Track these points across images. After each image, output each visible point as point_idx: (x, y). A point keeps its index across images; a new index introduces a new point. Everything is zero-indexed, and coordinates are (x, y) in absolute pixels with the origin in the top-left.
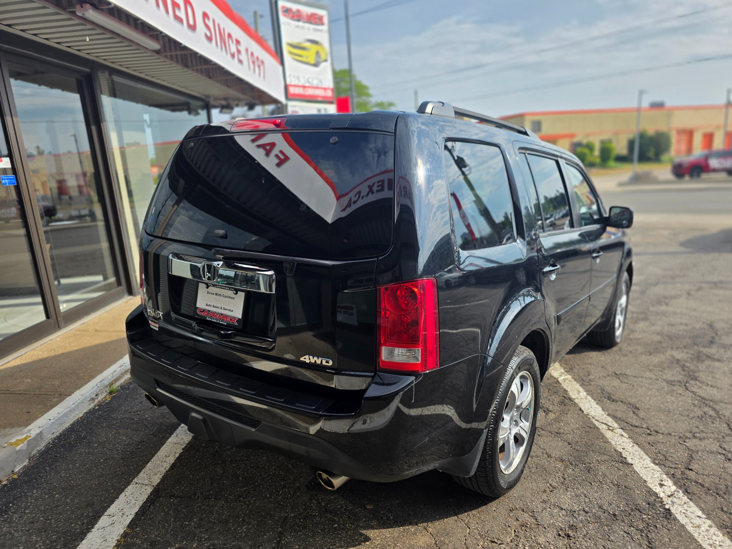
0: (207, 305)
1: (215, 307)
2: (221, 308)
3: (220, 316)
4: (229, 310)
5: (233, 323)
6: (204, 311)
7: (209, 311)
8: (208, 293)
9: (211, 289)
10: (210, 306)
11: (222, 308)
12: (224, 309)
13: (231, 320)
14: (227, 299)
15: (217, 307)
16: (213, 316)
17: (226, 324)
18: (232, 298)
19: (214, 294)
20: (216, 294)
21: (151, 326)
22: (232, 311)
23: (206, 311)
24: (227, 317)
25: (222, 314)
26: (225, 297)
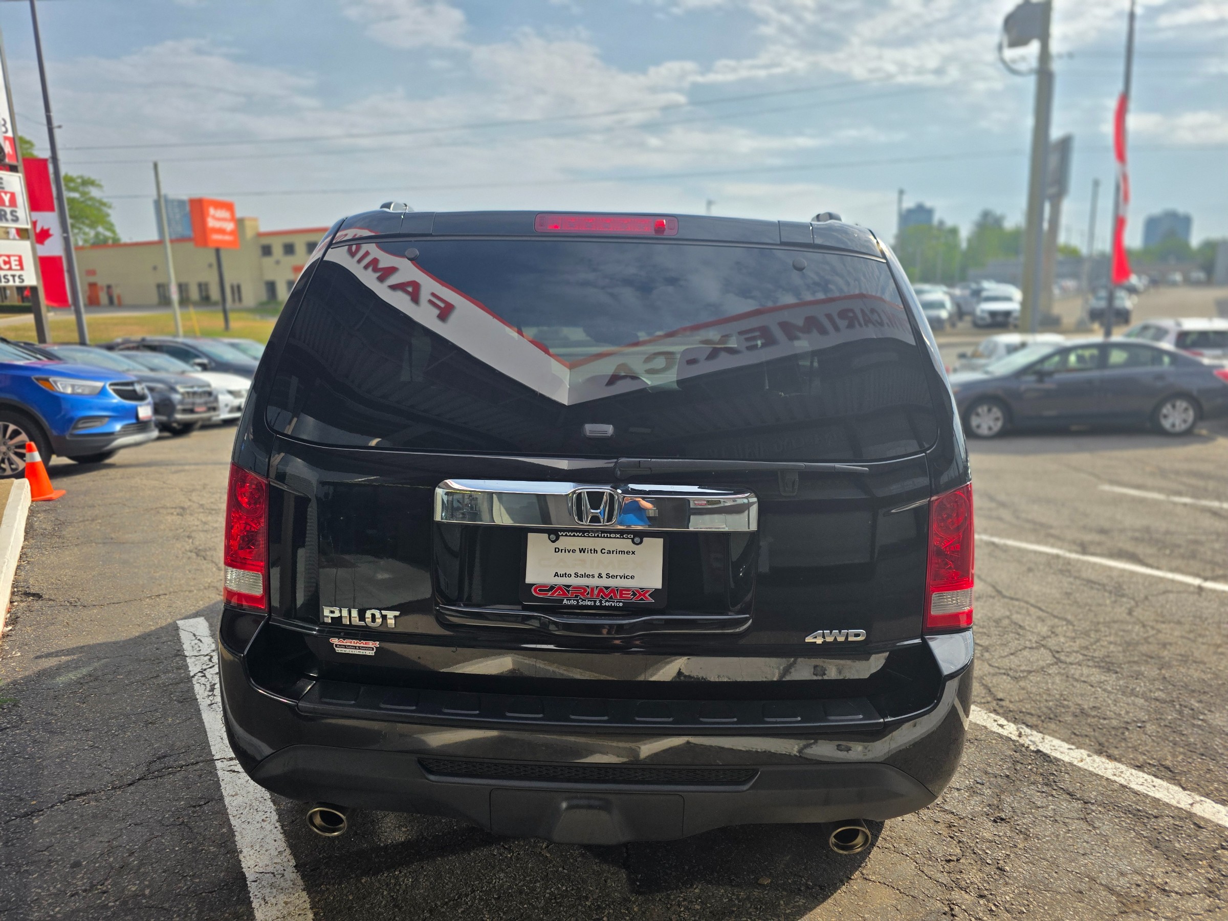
0: (556, 575)
2: (600, 576)
4: (626, 577)
5: (642, 599)
6: (552, 588)
7: (569, 586)
8: (557, 550)
9: (565, 542)
11: (604, 575)
15: (588, 576)
17: (621, 604)
18: (628, 553)
19: (574, 551)
21: (338, 650)
22: (632, 577)
24: (621, 591)
25: (607, 588)
26: (609, 552)
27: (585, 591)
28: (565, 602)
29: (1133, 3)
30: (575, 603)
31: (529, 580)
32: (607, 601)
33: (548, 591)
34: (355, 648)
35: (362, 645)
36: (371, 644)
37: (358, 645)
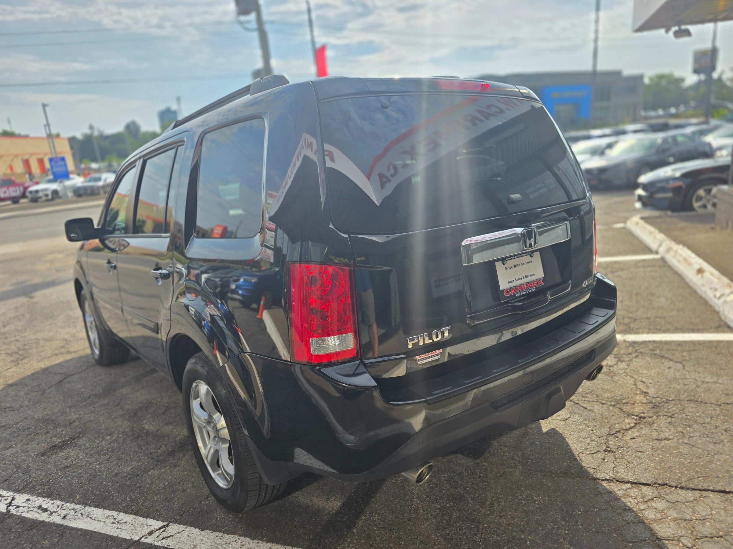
0: (509, 282)
1: (518, 280)
3: (527, 285)
4: (531, 275)
5: (540, 284)
6: (510, 289)
7: (515, 287)
8: (506, 269)
10: (513, 281)
11: (525, 277)
12: (527, 277)
13: (537, 283)
14: (526, 266)
16: (521, 289)
20: (515, 266)
22: (534, 274)
23: (513, 289)
25: (528, 283)
27: (521, 286)
28: (517, 295)
29: (308, 3)
30: (519, 294)
31: (501, 288)
32: (530, 289)
33: (509, 292)
34: (429, 357)
35: (433, 354)
36: (438, 352)
37: (431, 355)
